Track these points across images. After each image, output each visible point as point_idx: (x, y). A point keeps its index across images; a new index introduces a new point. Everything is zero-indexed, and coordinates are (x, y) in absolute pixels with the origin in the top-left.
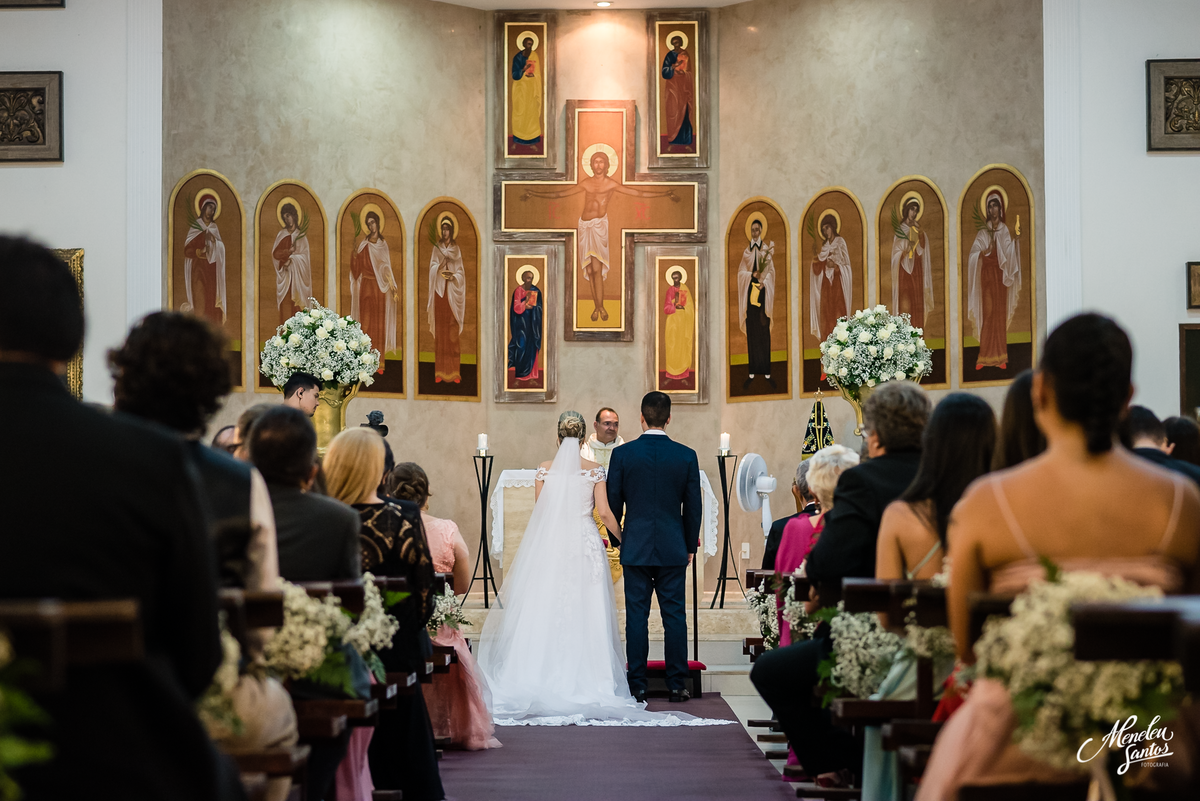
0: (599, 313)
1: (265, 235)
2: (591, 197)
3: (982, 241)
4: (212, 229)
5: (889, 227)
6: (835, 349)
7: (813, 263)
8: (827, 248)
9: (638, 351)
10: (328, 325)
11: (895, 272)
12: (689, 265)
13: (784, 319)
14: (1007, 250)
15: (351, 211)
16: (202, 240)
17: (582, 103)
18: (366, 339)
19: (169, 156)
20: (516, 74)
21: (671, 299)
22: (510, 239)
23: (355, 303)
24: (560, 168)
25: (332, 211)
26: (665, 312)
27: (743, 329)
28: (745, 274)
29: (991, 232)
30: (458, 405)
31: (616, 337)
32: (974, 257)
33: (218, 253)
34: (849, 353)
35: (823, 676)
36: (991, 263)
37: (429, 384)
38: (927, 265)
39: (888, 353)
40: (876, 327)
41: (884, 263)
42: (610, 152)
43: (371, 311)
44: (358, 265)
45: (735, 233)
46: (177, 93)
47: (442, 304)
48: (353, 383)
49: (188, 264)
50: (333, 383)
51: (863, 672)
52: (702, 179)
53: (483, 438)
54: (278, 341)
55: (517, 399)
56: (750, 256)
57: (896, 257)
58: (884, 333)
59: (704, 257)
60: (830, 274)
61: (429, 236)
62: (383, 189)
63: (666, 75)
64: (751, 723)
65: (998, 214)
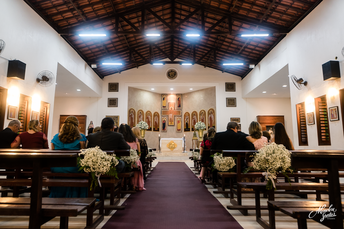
0: (171, 123)
1: (138, 115)
2: (171, 112)
3: (210, 116)
4: (133, 114)
5: (200, 114)
6: (196, 126)
7: (192, 118)
8: (194, 117)
9: (175, 127)
10: (143, 123)
11: (201, 119)
12: (180, 119)
13: (190, 124)
14: (212, 116)
15: (147, 113)
16: (131, 115)
17: (170, 103)
18: (147, 124)
19: (128, 106)
20: (163, 100)
21: (178, 122)
22: (163, 116)
23: (147, 122)
24: (168, 109)
25: (145, 113)
26: (178, 123)
27: (186, 125)
28: (186, 119)
29: (211, 115)
30: (157, 132)
31: (173, 126)
32: (209, 117)
33: (133, 116)
34: (198, 126)
35: (213, 166)
36: (211, 118)
37: (154, 130)
38: (204, 118)
39: (202, 126)
40: (200, 123)
41: (200, 118)
42: (172, 108)
43: (149, 123)
44: (147, 118)
45: (185, 115)
46: (129, 100)
47: (156, 122)
48: (146, 129)
49: (130, 117)
50: (144, 129)
51: (220, 166)
52: (181, 110)
53: (159, 135)
54: (138, 124)
55: (163, 132)
56: (186, 118)
57: (201, 118)
58: (201, 124)
59: (182, 118)
60: (194, 119)
61: (155, 115)
62: (150, 111)
63: (178, 100)
64: (191, 168)
65: (211, 113)
